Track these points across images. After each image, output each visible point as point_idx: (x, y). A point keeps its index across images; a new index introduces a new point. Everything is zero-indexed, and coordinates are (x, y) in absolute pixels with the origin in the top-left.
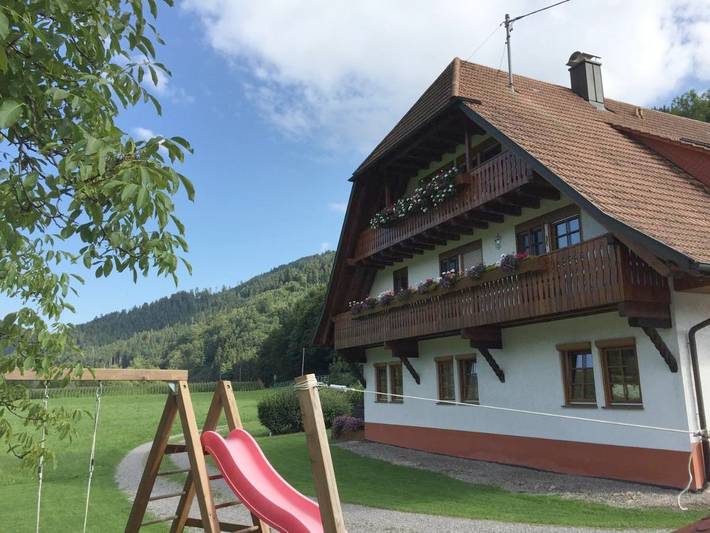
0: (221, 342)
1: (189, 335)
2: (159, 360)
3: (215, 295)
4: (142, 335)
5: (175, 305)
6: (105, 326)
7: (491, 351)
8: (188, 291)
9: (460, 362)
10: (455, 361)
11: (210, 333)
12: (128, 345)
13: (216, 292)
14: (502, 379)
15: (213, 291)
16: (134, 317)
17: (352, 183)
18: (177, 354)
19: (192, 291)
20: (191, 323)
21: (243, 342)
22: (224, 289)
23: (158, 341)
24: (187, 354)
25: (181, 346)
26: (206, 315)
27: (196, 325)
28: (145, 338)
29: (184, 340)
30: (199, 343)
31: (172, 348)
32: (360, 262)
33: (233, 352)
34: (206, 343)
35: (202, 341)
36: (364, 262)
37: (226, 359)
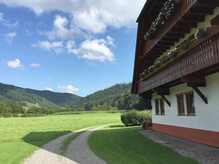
0: (129, 98)
1: (120, 96)
2: (112, 104)
3: (127, 85)
4: (107, 97)
5: (116, 88)
6: (97, 95)
7: (199, 88)
8: (119, 84)
9: (187, 95)
10: (184, 96)
11: (126, 96)
12: (104, 100)
13: (128, 83)
14: (206, 102)
15: (127, 83)
16: (105, 92)
17: (138, 23)
18: (117, 102)
19: (120, 84)
20: (120, 93)
21: (136, 98)
22: (130, 83)
23: (112, 99)
24: (119, 102)
25: (118, 100)
26: (125, 90)
27: (122, 93)
28: (108, 98)
29: (119, 98)
30: (123, 99)
31: (115, 100)
32: (145, 57)
33: (133, 101)
34: (125, 98)
35: (124, 98)
36: (146, 57)
37: (131, 103)
